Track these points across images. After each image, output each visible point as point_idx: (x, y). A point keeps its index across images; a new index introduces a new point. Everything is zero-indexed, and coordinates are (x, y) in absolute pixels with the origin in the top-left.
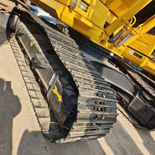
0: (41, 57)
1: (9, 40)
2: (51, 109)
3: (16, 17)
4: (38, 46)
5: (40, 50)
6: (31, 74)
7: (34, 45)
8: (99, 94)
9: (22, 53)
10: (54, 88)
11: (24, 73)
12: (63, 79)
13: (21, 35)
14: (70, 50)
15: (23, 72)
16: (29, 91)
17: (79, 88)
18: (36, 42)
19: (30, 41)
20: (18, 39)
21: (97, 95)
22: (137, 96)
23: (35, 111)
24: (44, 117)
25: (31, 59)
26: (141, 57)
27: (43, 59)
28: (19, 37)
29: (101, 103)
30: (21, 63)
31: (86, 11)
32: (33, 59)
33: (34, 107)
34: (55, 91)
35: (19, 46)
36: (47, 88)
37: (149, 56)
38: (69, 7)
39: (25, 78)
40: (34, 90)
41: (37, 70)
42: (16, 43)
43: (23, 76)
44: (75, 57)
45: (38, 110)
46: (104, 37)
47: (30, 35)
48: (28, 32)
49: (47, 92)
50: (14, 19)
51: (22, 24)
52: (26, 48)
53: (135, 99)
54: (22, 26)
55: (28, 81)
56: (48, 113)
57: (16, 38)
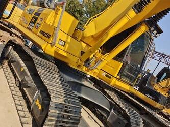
0: (29, 79)
1: (2, 66)
2: (34, 119)
3: (11, 47)
4: (27, 71)
5: (29, 74)
6: (20, 93)
7: (24, 70)
8: (67, 101)
9: (13, 77)
10: (37, 101)
11: (14, 93)
12: (43, 93)
13: (14, 62)
14: (51, 73)
15: (12, 92)
16: (17, 106)
17: (51, 96)
18: (25, 68)
19: (21, 67)
20: (10, 66)
21: (65, 101)
22: (113, 111)
23: (20, 120)
24: (28, 124)
25: (20, 81)
26: (110, 78)
27: (30, 80)
28: (12, 64)
29: (66, 107)
30: (11, 85)
31: (64, 46)
32: (22, 81)
33: (20, 117)
34: (37, 103)
35: (10, 71)
36: (32, 101)
37: (116, 76)
38: (50, 44)
39: (14, 96)
40: (21, 105)
41: (25, 89)
42: (9, 68)
43: (12, 95)
44: (54, 78)
45: (23, 119)
46: (79, 63)
47: (22, 62)
48: (20, 60)
49: (31, 105)
50: (8, 49)
51: (15, 53)
52: (17, 72)
53: (111, 113)
54: (15, 55)
55: (17, 98)
56: (31, 121)
57: (8, 64)
